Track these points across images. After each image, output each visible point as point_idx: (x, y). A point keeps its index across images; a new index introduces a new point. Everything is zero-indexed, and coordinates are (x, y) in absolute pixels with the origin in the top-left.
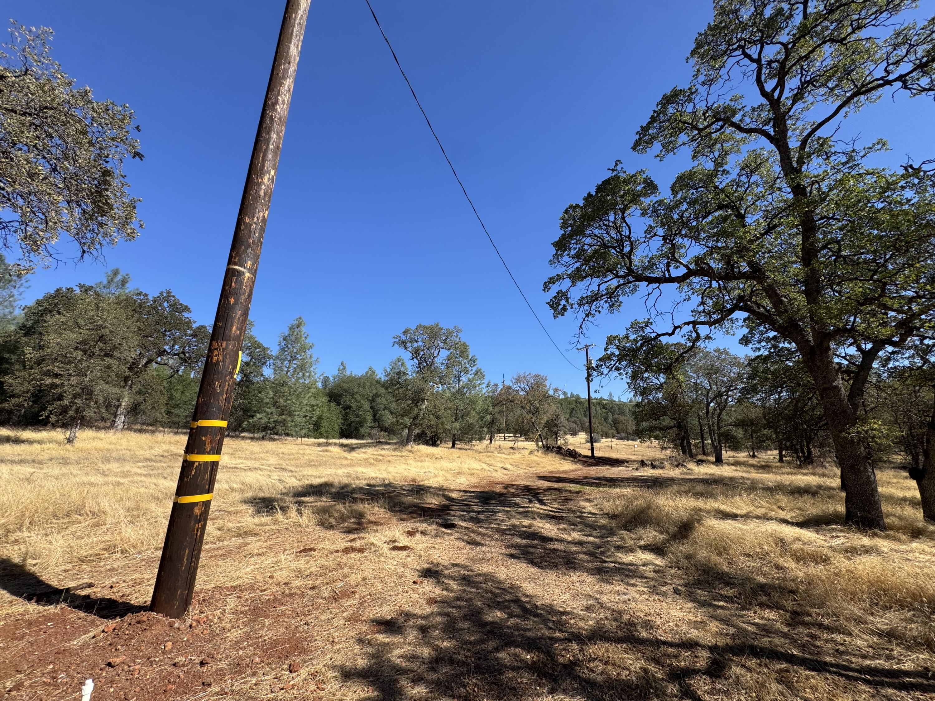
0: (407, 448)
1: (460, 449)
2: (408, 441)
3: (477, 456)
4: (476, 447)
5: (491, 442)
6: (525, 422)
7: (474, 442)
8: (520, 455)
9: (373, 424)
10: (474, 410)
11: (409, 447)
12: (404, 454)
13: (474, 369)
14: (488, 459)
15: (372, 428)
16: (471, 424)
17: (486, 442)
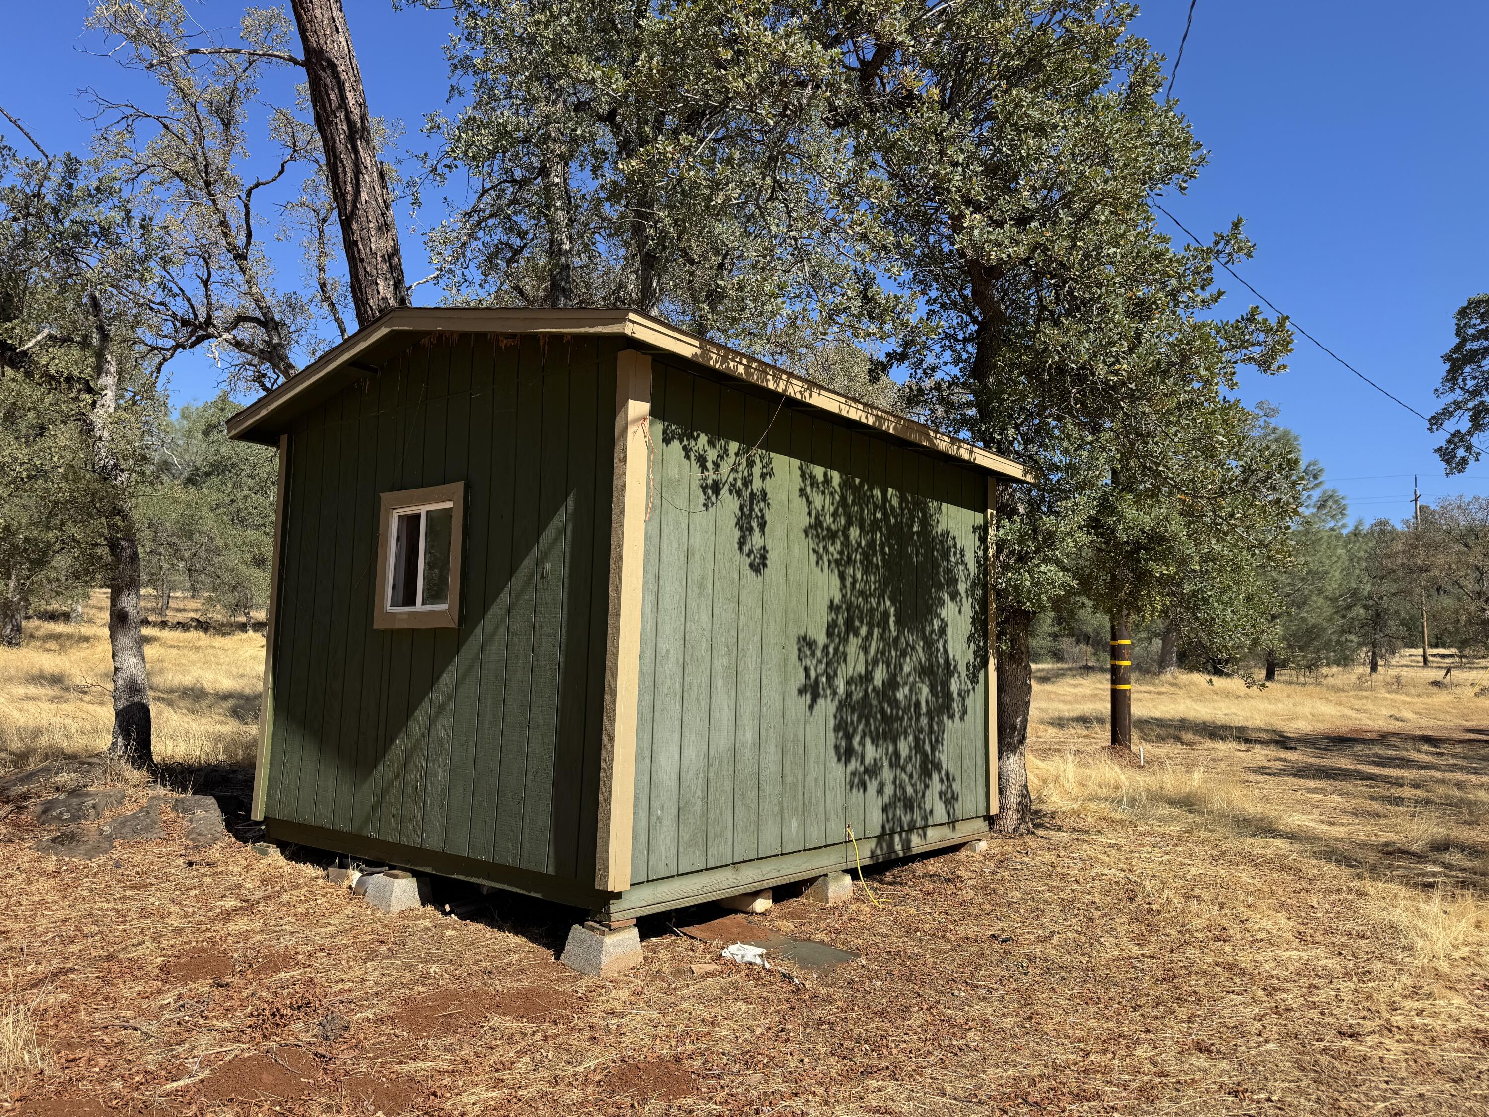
0: (1163, 677)
1: (1287, 682)
2: (1162, 664)
3: (1332, 696)
4: (1329, 680)
5: (1374, 668)
6: (1463, 618)
7: (1325, 670)
8: (1450, 698)
9: (1056, 629)
10: (1320, 591)
11: (1167, 676)
12: (1163, 689)
13: (1316, 494)
14: (1360, 702)
15: (1055, 637)
16: (1314, 626)
17: (1362, 670)
